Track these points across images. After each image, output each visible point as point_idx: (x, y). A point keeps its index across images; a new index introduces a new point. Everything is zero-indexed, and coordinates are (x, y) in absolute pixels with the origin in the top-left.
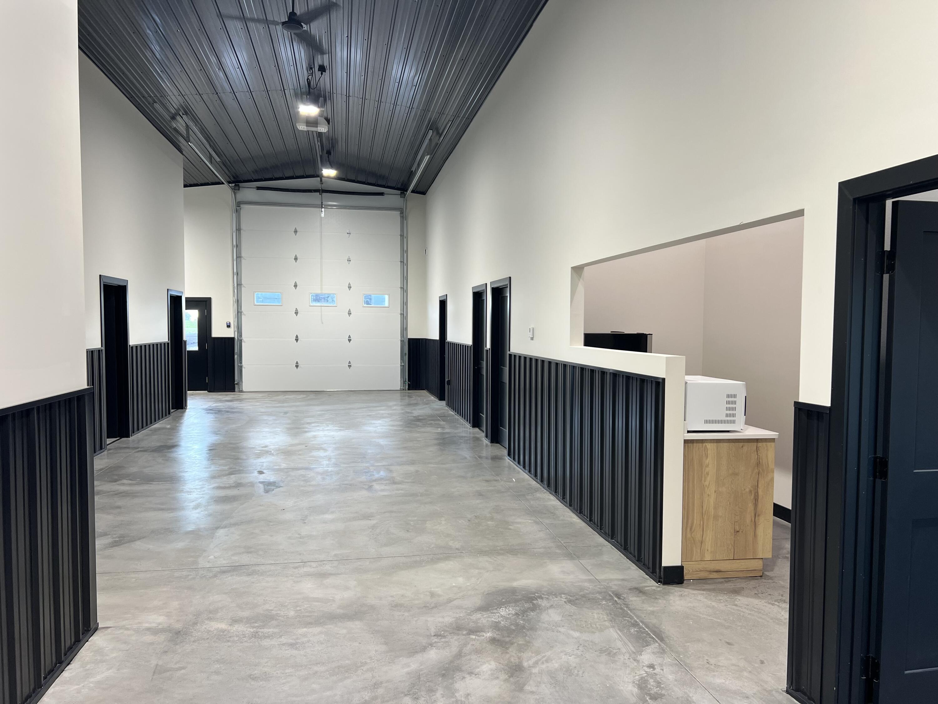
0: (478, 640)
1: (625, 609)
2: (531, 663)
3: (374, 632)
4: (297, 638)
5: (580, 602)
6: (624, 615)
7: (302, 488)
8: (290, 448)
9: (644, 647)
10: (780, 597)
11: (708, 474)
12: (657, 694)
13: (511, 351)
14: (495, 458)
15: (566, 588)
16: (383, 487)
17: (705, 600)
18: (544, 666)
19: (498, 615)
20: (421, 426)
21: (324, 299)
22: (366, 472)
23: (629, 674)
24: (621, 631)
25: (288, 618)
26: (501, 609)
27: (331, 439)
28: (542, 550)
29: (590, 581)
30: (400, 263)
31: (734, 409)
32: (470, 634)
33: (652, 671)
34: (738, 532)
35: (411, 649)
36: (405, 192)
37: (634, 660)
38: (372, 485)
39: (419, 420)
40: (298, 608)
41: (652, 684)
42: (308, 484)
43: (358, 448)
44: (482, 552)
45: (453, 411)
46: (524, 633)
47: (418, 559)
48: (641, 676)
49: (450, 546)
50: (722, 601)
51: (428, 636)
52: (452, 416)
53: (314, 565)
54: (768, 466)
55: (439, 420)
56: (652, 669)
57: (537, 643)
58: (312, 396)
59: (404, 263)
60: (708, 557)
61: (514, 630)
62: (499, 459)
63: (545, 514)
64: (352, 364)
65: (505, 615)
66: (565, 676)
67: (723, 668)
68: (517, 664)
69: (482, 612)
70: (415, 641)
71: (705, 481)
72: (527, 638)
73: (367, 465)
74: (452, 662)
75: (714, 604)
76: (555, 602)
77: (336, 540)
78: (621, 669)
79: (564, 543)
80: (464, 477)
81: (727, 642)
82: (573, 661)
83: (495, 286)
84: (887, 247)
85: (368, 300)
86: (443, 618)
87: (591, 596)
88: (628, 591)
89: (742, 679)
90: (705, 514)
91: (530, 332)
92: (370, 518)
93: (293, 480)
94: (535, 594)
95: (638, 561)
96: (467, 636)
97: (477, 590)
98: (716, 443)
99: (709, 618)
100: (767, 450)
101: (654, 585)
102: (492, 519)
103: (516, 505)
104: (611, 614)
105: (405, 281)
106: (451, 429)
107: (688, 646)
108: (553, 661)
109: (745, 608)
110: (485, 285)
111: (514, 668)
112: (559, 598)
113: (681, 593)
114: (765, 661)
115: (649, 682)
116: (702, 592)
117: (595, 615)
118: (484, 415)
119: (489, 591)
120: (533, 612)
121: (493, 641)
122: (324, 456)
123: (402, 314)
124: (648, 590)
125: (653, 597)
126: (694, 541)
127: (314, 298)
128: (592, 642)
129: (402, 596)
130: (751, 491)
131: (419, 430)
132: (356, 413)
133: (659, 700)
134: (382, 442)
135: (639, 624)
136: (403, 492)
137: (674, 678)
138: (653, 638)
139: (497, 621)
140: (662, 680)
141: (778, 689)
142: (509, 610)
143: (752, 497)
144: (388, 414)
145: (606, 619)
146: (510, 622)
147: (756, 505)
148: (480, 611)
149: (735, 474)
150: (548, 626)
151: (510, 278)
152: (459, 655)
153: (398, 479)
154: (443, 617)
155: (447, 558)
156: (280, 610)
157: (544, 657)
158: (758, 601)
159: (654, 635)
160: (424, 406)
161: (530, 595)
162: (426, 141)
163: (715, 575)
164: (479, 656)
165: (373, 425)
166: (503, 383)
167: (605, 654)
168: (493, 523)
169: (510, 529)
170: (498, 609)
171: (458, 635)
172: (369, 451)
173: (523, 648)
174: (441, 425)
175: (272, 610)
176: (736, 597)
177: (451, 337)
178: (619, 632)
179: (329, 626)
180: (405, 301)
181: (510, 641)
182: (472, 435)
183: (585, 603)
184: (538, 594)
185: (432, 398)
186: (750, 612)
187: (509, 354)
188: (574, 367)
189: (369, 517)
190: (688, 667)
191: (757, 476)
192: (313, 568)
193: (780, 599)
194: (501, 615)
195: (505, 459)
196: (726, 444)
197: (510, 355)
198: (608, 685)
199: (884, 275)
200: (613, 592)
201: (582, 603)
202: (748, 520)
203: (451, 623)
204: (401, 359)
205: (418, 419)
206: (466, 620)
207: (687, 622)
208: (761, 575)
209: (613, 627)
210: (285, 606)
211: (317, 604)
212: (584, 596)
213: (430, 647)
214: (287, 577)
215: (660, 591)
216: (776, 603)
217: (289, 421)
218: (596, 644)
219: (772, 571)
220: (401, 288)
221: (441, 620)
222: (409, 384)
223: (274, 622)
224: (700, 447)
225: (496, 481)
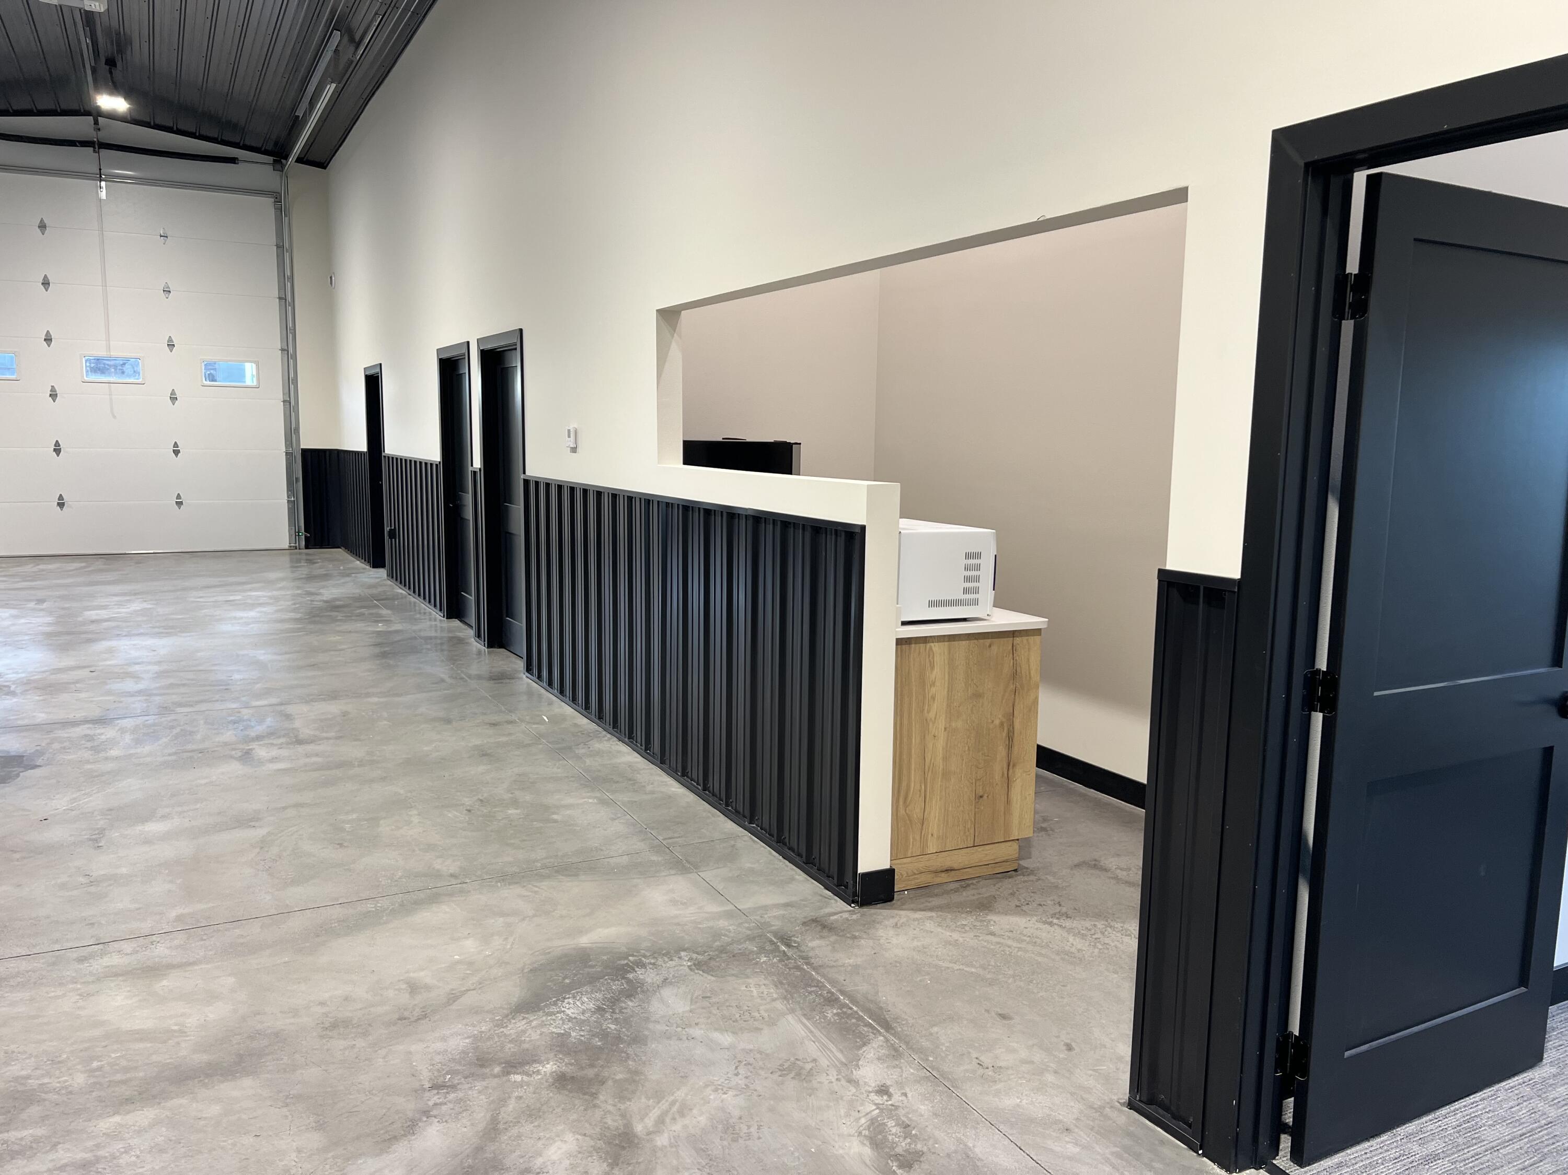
0: (528, 1084)
1: (805, 967)
2: (650, 1122)
3: (288, 1101)
4: (98, 1146)
5: (718, 964)
6: (808, 981)
7: (89, 766)
8: (53, 677)
9: (860, 1048)
10: (1058, 909)
11: (933, 698)
12: (910, 1153)
13: (527, 473)
14: (500, 678)
15: (686, 937)
16: (274, 752)
17: (939, 930)
18: (677, 1127)
19: (562, 1018)
20: (340, 620)
21: (116, 370)
22: (235, 722)
23: (848, 1115)
24: (808, 1019)
25: (71, 1093)
26: (566, 1001)
27: (149, 654)
28: (625, 860)
29: (729, 915)
30: (278, 300)
31: (977, 579)
32: (508, 1073)
33: (887, 1101)
34: (981, 797)
35: (382, 1132)
36: (284, 161)
37: (848, 1082)
38: (251, 750)
39: (336, 608)
40: (95, 1064)
41: (894, 1130)
42: (101, 755)
43: (211, 671)
44: (507, 878)
45: (403, 588)
46: (623, 1052)
47: (370, 906)
48: (869, 1117)
49: (438, 871)
50: (967, 928)
51: (416, 1091)
52: (402, 598)
53: (127, 947)
54: (1030, 678)
55: (376, 606)
56: (885, 1097)
57: (654, 1073)
58: (99, 564)
59: (286, 301)
60: (932, 848)
61: (600, 1048)
62: (509, 679)
63: (617, 782)
64: (183, 499)
65: (576, 1015)
66: (725, 1143)
67: (1010, 1072)
68: (620, 1132)
69: (527, 1016)
70: (389, 1109)
71: (928, 712)
72: (630, 1063)
73: (234, 706)
74: (479, 1149)
75: (956, 936)
76: (671, 970)
77: (178, 882)
78: (828, 1107)
79: (664, 839)
80: (448, 721)
81: (1000, 1015)
82: (733, 1102)
83: (488, 346)
84: (1353, 266)
85: (212, 371)
86: (445, 1041)
87: (736, 948)
88: (801, 929)
89: (1046, 1091)
90: (929, 770)
91: (569, 436)
92: (253, 824)
93: (64, 748)
94: (626, 958)
95: (806, 863)
96: (504, 1079)
97: (507, 963)
98: (949, 641)
99: (956, 967)
100: (1029, 649)
101: (846, 909)
102: (515, 803)
103: (559, 770)
104: (781, 983)
105: (290, 336)
106: (404, 625)
107: (937, 1033)
108: (695, 1111)
109: (1009, 938)
110: (466, 344)
111: (617, 1142)
112: (677, 959)
113: (896, 920)
114: (1073, 1044)
115: (887, 1129)
116: (929, 914)
117: (752, 989)
118: (471, 596)
119: (534, 963)
120: (632, 1001)
121: (561, 1081)
122: (136, 692)
123: (286, 402)
124: (837, 921)
125: (848, 935)
126: (910, 821)
127: (92, 365)
128: (760, 1052)
129: (346, 999)
130: (1002, 724)
131: (338, 629)
132: (201, 597)
133: (916, 1166)
134: (263, 655)
135: (837, 999)
136: (319, 760)
137: (931, 1109)
138: (870, 1025)
139: (562, 1032)
140: (910, 1120)
141: (1112, 1100)
142: (583, 1003)
143: (1004, 734)
144: (270, 598)
145: (775, 996)
146: (590, 1031)
147: (1010, 747)
148: (521, 1012)
149: (978, 696)
150: (667, 1028)
151: (521, 330)
152: (493, 1130)
153: (306, 732)
154: (444, 1039)
155: (434, 898)
156: (48, 1074)
157: (673, 1103)
158: (1024, 920)
159: (870, 1019)
160: (342, 581)
161: (619, 962)
162: (328, 55)
163: (944, 878)
164: (536, 1124)
165: (240, 621)
166: (511, 534)
167: (792, 1075)
168: (518, 811)
169: (556, 821)
170: (559, 1003)
171: (484, 1079)
172: (237, 676)
173: (627, 1089)
174: (382, 617)
175: (28, 1077)
176: (989, 917)
177: (392, 446)
178: (805, 1021)
179: (176, 1102)
180: (292, 375)
181: (597, 1075)
182: (445, 634)
183: (727, 965)
184: (634, 958)
185: (358, 563)
186: (1019, 945)
187: (524, 479)
188: (667, 504)
189: (251, 820)
190: (949, 1080)
191: (1013, 696)
192: (127, 954)
193: (1059, 912)
194: (568, 1015)
195: (522, 678)
196: (964, 642)
197: (526, 482)
198: (813, 1150)
199: (1343, 321)
200: (775, 934)
201: (723, 965)
202: (997, 777)
203: (463, 1052)
204: (288, 490)
205: (333, 607)
206: (496, 1039)
207: (920, 981)
208: (1016, 868)
209: (792, 1011)
210: (59, 1062)
211: (141, 1045)
212: (722, 950)
213: (425, 1119)
214: (61, 984)
215: (856, 921)
216: (1055, 921)
217: (49, 619)
218: (767, 1055)
219: (1030, 858)
220: (282, 350)
221: (439, 1046)
222: (306, 537)
223: (35, 1110)
224: (921, 651)
225: (511, 722)
